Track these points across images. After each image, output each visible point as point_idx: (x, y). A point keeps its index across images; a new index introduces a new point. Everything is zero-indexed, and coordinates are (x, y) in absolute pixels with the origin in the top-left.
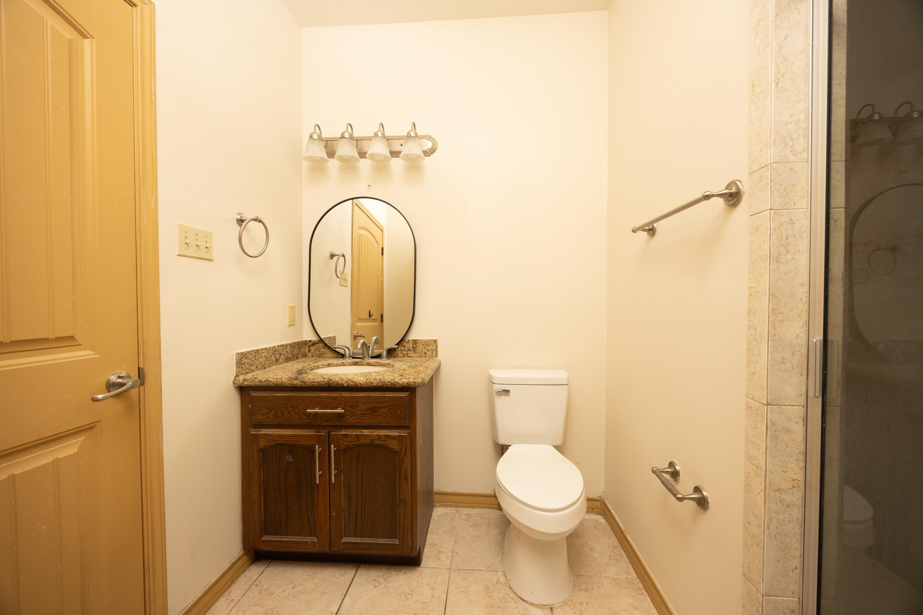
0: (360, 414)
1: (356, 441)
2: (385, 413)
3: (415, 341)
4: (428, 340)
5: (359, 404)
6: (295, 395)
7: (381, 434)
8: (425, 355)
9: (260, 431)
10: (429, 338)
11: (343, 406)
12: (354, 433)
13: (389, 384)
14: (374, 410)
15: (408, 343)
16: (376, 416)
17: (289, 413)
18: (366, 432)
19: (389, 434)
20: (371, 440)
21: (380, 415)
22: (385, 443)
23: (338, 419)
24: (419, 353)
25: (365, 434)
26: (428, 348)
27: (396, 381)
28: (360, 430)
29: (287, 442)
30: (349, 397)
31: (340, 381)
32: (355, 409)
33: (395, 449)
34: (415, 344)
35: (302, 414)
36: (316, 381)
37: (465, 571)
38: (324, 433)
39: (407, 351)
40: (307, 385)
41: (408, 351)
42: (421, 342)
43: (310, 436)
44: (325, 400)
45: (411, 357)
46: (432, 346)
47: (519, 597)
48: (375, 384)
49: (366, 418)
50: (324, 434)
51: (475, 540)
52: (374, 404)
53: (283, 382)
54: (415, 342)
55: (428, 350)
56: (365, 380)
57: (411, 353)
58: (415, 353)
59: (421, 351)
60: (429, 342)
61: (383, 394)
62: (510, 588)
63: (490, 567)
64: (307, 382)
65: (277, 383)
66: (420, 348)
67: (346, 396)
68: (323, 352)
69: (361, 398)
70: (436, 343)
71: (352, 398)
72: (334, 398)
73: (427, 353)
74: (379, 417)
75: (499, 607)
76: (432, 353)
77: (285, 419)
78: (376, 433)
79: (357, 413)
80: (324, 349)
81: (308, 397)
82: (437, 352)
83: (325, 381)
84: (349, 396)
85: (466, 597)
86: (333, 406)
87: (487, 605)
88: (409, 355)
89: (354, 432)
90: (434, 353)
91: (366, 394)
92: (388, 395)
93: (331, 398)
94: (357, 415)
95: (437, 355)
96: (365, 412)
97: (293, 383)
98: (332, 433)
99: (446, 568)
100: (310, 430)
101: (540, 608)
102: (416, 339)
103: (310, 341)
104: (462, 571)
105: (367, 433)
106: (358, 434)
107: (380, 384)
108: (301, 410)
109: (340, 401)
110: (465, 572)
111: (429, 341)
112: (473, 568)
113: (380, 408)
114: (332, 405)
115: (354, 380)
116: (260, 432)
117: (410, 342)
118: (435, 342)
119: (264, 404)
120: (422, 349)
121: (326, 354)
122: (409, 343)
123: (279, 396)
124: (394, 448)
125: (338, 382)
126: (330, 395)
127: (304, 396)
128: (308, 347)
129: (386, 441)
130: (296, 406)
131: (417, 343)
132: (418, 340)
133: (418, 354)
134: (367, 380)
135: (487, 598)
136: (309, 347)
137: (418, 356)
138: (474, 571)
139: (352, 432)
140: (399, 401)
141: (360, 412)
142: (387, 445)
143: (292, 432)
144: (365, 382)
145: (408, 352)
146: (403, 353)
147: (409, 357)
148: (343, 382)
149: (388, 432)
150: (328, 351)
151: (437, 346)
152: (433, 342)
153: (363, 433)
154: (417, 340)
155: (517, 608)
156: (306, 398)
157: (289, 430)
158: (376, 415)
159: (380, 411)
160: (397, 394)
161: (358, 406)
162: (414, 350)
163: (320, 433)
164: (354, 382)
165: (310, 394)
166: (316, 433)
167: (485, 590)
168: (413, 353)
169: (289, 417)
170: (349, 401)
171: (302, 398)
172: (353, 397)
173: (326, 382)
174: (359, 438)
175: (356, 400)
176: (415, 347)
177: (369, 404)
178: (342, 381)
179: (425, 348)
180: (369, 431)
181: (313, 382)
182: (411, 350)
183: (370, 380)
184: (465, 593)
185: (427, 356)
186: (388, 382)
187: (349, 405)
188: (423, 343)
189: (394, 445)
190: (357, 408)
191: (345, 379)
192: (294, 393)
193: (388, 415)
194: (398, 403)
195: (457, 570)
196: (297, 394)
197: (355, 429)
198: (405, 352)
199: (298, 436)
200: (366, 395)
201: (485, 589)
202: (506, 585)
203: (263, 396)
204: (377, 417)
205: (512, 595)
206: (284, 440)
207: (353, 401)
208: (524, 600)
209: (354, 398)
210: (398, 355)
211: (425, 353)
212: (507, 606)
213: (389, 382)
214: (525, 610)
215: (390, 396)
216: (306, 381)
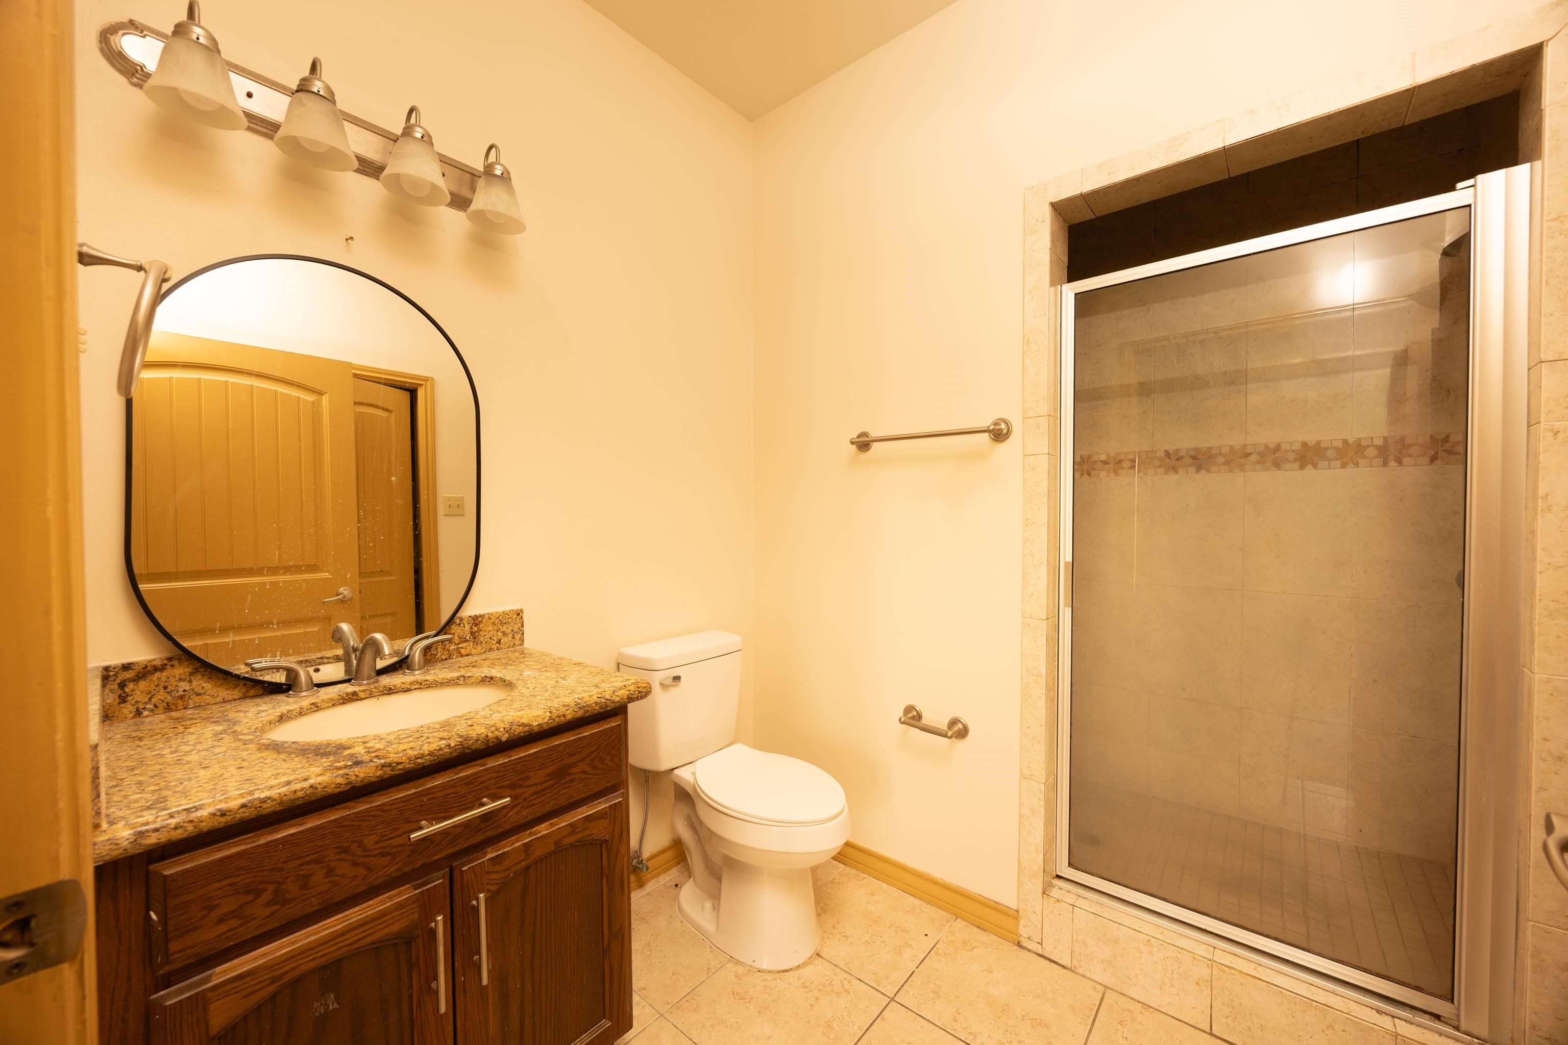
0: (532, 795)
1: (524, 860)
2: (583, 772)
3: (475, 618)
4: (503, 612)
5: (530, 771)
6: (348, 813)
7: (575, 819)
8: (497, 645)
9: (207, 980)
10: (507, 608)
11: (492, 791)
12: (516, 845)
13: (597, 708)
14: (561, 774)
15: (460, 624)
16: (567, 785)
17: (330, 872)
18: (543, 829)
19: (590, 813)
20: (556, 843)
21: (572, 781)
22: (586, 833)
23: (480, 827)
24: (486, 643)
25: (543, 833)
26: (504, 629)
27: (607, 699)
28: (528, 832)
29: (324, 959)
30: (508, 764)
31: (492, 732)
32: (521, 787)
33: (603, 838)
34: (476, 625)
35: (375, 856)
36: (426, 752)
37: (685, 999)
38: (440, 879)
39: (457, 645)
40: (399, 769)
41: (460, 644)
42: (490, 619)
43: (400, 906)
44: (444, 793)
45: (466, 655)
46: (512, 624)
47: (778, 972)
48: (569, 717)
49: (545, 797)
50: (441, 881)
51: (648, 953)
52: (561, 761)
53: (319, 786)
54: (476, 620)
55: (504, 634)
56: (548, 714)
57: (467, 647)
58: (477, 644)
59: (490, 638)
60: (507, 616)
61: (577, 734)
62: (759, 971)
63: (709, 969)
64: (401, 763)
65: (294, 797)
66: (487, 631)
67: (500, 764)
68: (185, 691)
69: (535, 758)
70: (522, 617)
71: (514, 764)
72: (468, 781)
73: (502, 641)
74: (572, 785)
75: (774, 1001)
76: (513, 638)
77: (313, 897)
78: (563, 822)
79: (526, 795)
80: (190, 681)
81: (392, 805)
82: (523, 634)
83: (452, 745)
84: (506, 763)
85: (726, 1027)
86: (466, 800)
87: (759, 1012)
88: (463, 651)
89: (517, 842)
90: (518, 637)
91: (543, 746)
92: (587, 732)
93: (462, 783)
94: (525, 799)
95: (523, 641)
96: (544, 786)
97: (353, 778)
98: (463, 869)
99: (655, 1020)
100: (396, 891)
101: (809, 964)
102: (477, 613)
103: (126, 667)
104: (681, 1002)
105: (546, 830)
106: (528, 842)
107: (580, 713)
108: (373, 847)
109: (484, 782)
110: (687, 1001)
111: (507, 614)
112: (691, 987)
113: (572, 765)
114: (464, 799)
115: (525, 721)
116: (209, 982)
117: (465, 622)
118: (518, 614)
119: (226, 882)
120: (491, 634)
121: (200, 695)
122: (462, 625)
123: (291, 835)
124: (600, 836)
125: (487, 736)
126: (458, 776)
127: (382, 805)
128: (116, 687)
129: (586, 829)
130: (355, 842)
131: (481, 622)
132: (482, 616)
133: (484, 646)
134: (550, 712)
135: (749, 1004)
136: (122, 685)
137: (483, 651)
138: (696, 990)
139: (513, 844)
140: (609, 738)
141: (531, 790)
142: (587, 836)
143: (338, 921)
144: (550, 717)
145: (461, 646)
146: (448, 650)
147: (462, 656)
148: (500, 734)
149: (587, 809)
150: (208, 686)
151: (523, 622)
152: (515, 616)
153: (536, 834)
154: (480, 616)
155: (790, 984)
156: (385, 808)
157: (324, 922)
158: (565, 784)
159: (574, 770)
160: (603, 725)
161: (527, 778)
162: (474, 638)
163: (430, 883)
164: (523, 725)
165: (398, 794)
166: (416, 889)
167: (737, 998)
168: (472, 645)
169: (330, 884)
170: (505, 775)
171: (373, 813)
172: (515, 762)
173: (455, 746)
174: (531, 849)
175: (522, 766)
176: (476, 632)
177: (552, 763)
178: (496, 732)
179: (498, 631)
180: (549, 824)
181: (418, 758)
182: (466, 641)
183: (557, 710)
184: (719, 1024)
185: (504, 647)
186: (594, 705)
187: (506, 783)
188: (493, 620)
189: (599, 830)
190: (527, 783)
191: (502, 725)
192: (344, 808)
193: (590, 774)
194: (606, 742)
195: (674, 1008)
196: (354, 808)
197: (517, 834)
198: (453, 647)
199: (363, 925)
200: (544, 748)
201: (735, 998)
202: (751, 972)
203: (221, 860)
204: (567, 787)
205: (770, 977)
206: (313, 960)
207: (516, 771)
208: (787, 971)
209: (517, 764)
210: (437, 657)
211: (499, 642)
212: (779, 991)
213: (596, 703)
214: (799, 979)
215: (592, 734)
216: (396, 760)
